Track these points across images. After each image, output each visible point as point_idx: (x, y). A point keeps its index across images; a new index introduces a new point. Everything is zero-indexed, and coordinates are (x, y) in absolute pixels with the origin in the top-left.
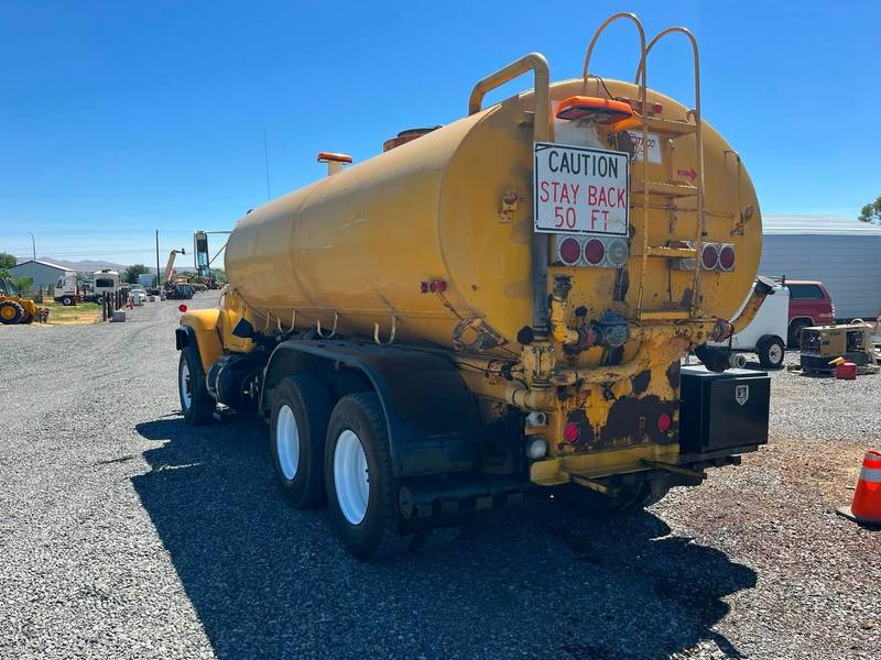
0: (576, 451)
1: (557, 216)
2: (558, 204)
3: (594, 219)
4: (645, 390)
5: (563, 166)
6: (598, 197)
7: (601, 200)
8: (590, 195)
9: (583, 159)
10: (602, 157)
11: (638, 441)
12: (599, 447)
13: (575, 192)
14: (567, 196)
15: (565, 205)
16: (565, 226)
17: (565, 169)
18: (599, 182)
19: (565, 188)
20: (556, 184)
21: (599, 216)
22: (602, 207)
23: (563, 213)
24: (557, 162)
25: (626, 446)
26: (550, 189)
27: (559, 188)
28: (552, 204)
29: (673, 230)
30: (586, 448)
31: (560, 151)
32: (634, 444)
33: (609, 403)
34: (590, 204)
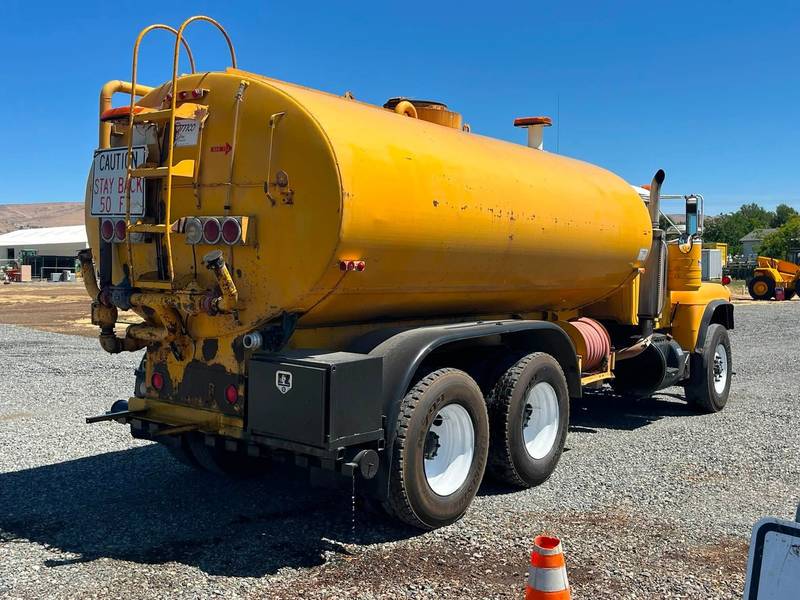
0: (159, 397)
1: (101, 203)
2: (102, 195)
3: (121, 204)
4: (213, 358)
5: (106, 165)
6: (124, 186)
8: (120, 185)
11: (208, 404)
12: (177, 401)
13: (111, 184)
14: (107, 188)
15: (106, 195)
16: (105, 212)
17: (107, 167)
19: (106, 182)
20: (102, 179)
21: (124, 201)
23: (104, 201)
24: (104, 161)
25: (197, 407)
26: (99, 184)
27: (104, 181)
28: (99, 196)
29: (199, 206)
30: (168, 398)
31: (105, 154)
32: (205, 406)
33: (182, 363)
34: (120, 192)
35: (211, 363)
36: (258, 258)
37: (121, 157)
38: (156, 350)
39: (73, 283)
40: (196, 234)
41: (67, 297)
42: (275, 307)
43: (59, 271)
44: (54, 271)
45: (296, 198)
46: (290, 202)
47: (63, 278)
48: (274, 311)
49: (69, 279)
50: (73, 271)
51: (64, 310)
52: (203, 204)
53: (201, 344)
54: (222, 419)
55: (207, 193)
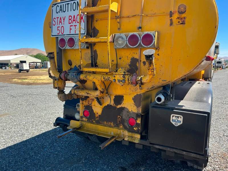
0: (88, 121)
1: (58, 30)
2: (58, 26)
3: (71, 29)
5: (60, 10)
6: (72, 20)
7: (73, 21)
8: (69, 19)
9: (67, 5)
10: (74, 2)
11: (117, 126)
12: (98, 123)
13: (64, 20)
14: (61, 22)
15: (61, 25)
16: (60, 34)
17: (61, 11)
18: (73, 13)
19: (61, 19)
20: (58, 18)
21: (73, 28)
22: (74, 24)
23: (60, 29)
24: (58, 9)
25: (110, 126)
26: (56, 20)
27: (59, 19)
28: (56, 26)
29: (119, 29)
30: (92, 121)
31: (59, 5)
32: (115, 126)
33: (101, 106)
34: (69, 23)
35: (119, 106)
36: (158, 55)
37: (69, 5)
38: (86, 100)
39: (9, 70)
40: (123, 42)
41: (8, 73)
42: (166, 81)
43: (4, 67)
44: (3, 67)
45: (187, 21)
46: (183, 23)
47: (5, 68)
48: (164, 82)
49: (7, 68)
50: (8, 67)
51: (8, 77)
52: (122, 27)
53: (113, 97)
54: (126, 133)
55: (125, 21)
